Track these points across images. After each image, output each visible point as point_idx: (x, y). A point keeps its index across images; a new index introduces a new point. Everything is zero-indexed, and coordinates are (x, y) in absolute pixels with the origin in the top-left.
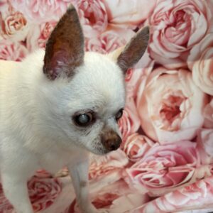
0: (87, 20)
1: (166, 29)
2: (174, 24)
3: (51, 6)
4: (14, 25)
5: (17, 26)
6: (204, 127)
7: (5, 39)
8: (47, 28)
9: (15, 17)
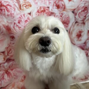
0: (56, 7)
1: (81, 12)
2: (84, 11)
3: (43, 1)
4: (26, 7)
5: (27, 7)
6: (88, 39)
7: (20, 12)
8: (40, 9)
9: (27, 4)
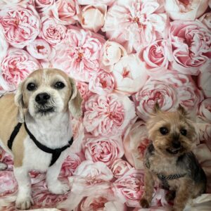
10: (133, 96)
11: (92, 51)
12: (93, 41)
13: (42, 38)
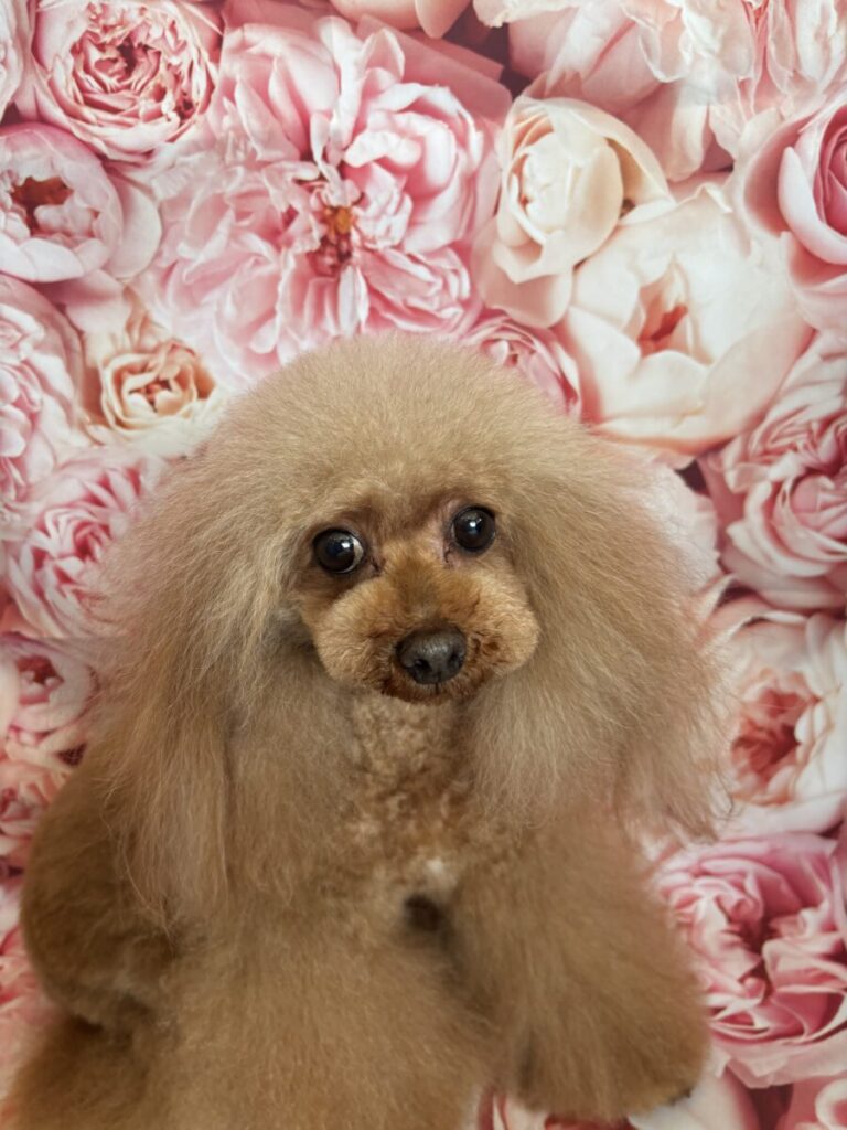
2: (833, 469)
10: (708, 466)
11: (417, 188)
12: (419, 107)
13: (42, 120)
